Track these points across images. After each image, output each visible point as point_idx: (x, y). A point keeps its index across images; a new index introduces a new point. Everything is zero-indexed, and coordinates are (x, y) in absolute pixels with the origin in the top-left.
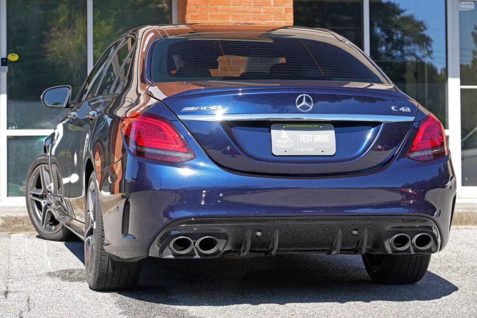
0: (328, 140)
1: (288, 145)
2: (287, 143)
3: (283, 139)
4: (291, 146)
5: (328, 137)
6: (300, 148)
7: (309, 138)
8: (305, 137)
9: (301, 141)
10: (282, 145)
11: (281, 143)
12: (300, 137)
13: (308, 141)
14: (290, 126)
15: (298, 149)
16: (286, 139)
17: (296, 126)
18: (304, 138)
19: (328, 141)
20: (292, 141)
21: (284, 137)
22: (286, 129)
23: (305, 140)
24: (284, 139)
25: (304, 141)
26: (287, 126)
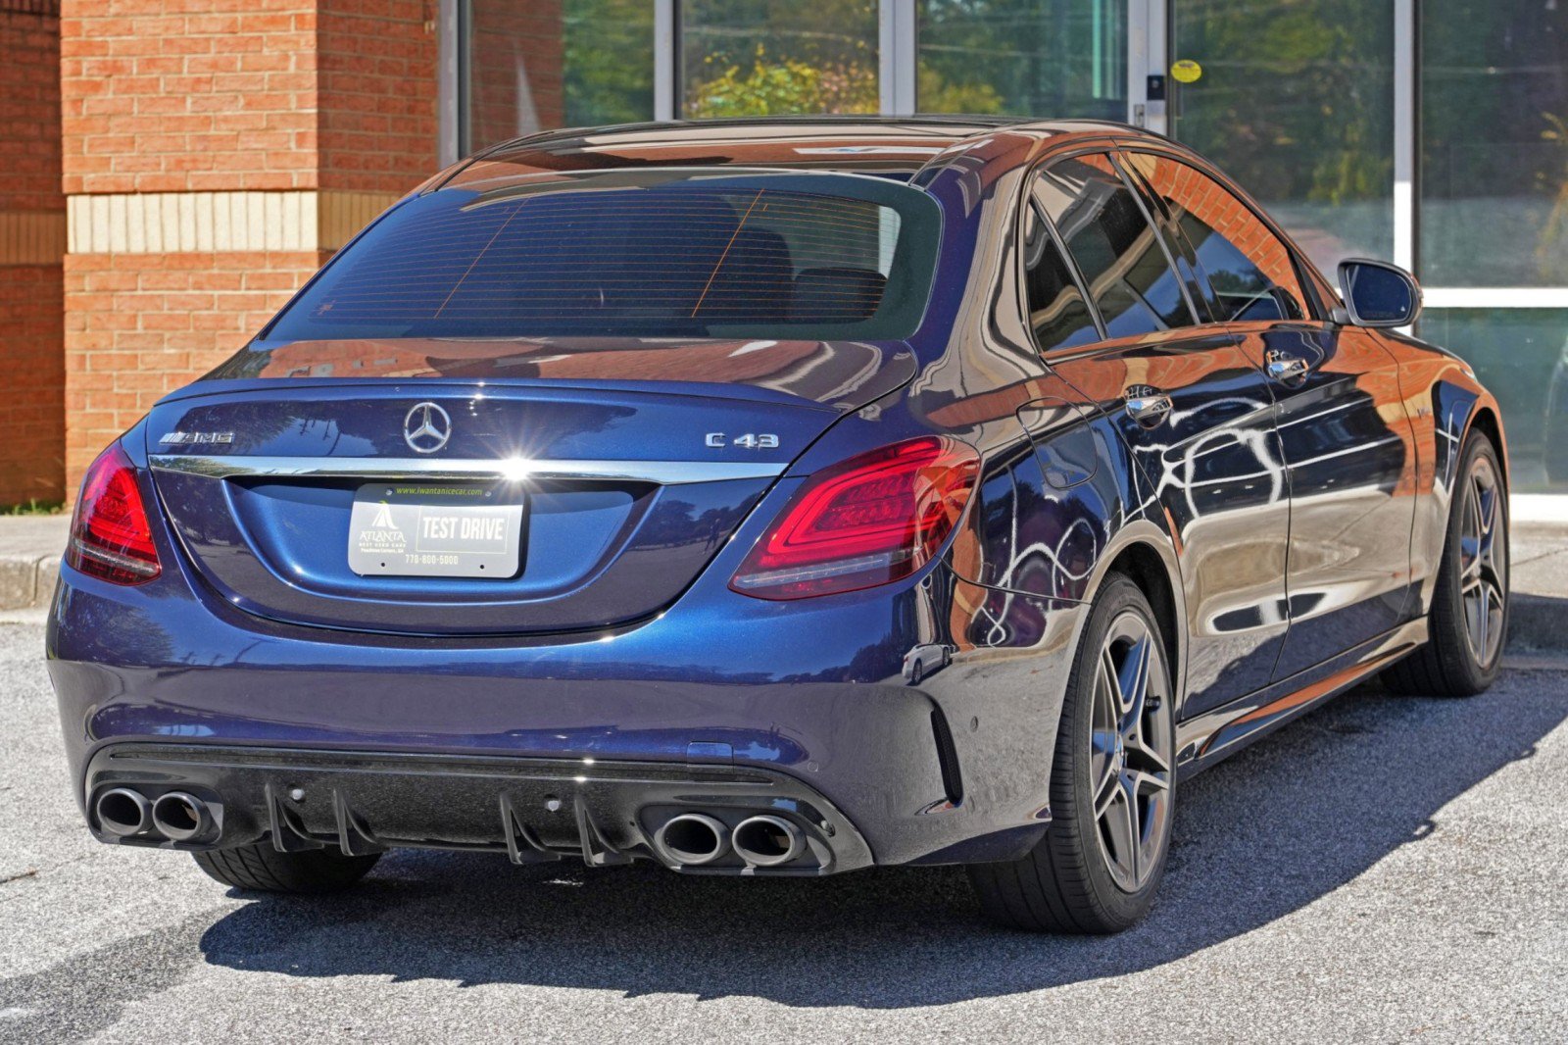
0: (500, 533)
1: (390, 547)
2: (387, 541)
3: (376, 529)
4: (396, 549)
5: (501, 525)
6: (420, 555)
7: (448, 526)
8: (438, 523)
9: (426, 536)
10: (374, 547)
11: (371, 541)
12: (423, 524)
13: (443, 536)
14: (406, 491)
15: (416, 559)
16: (387, 529)
17: (422, 491)
18: (434, 527)
19: (498, 537)
20: (401, 536)
21: (382, 523)
22: (391, 500)
23: (437, 532)
24: (381, 528)
25: (434, 536)
26: (399, 491)
